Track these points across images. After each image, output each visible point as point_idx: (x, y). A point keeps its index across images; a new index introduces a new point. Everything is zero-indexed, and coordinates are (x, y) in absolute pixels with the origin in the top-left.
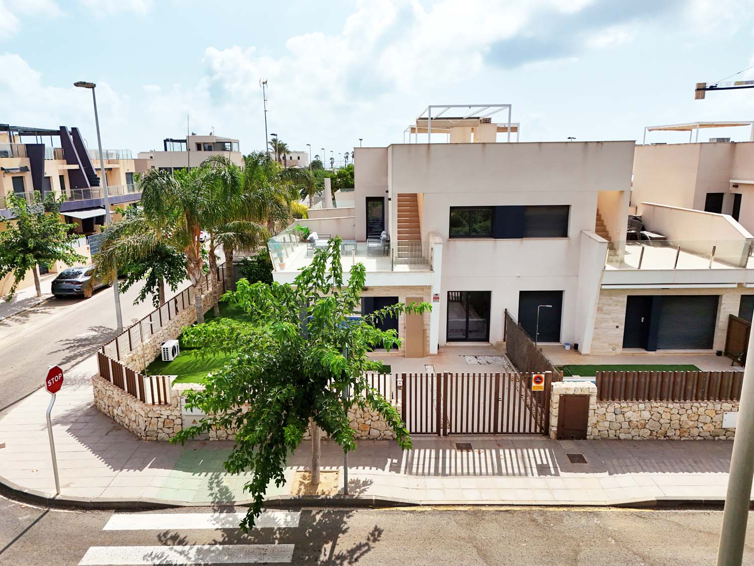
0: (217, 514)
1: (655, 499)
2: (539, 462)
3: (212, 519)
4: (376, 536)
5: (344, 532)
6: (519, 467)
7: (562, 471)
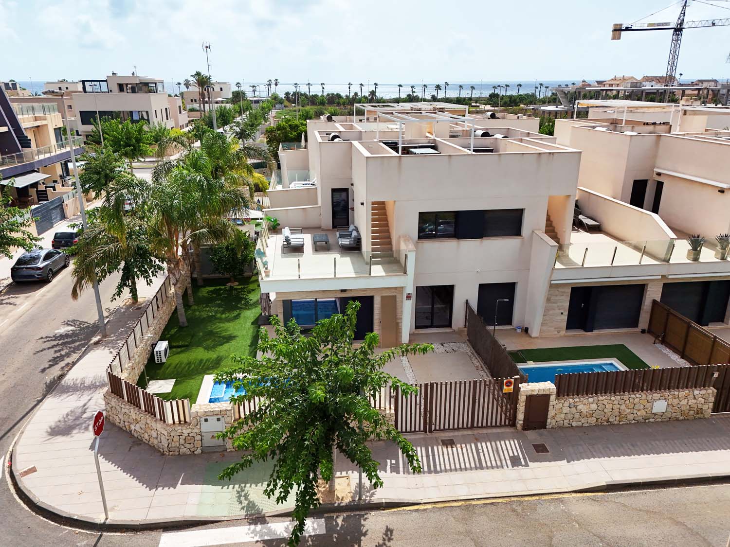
0: (252, 527)
1: (605, 484)
2: (511, 454)
3: (250, 532)
4: (389, 536)
5: (365, 534)
6: (496, 461)
7: (530, 462)
